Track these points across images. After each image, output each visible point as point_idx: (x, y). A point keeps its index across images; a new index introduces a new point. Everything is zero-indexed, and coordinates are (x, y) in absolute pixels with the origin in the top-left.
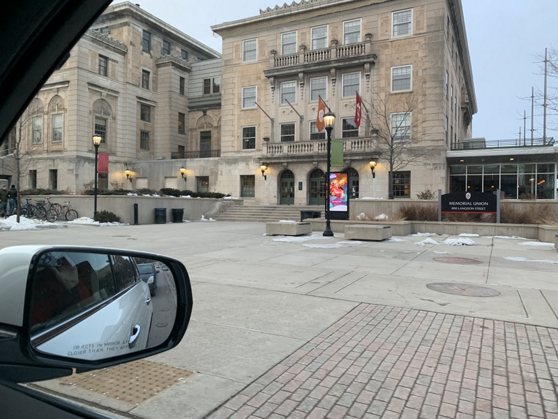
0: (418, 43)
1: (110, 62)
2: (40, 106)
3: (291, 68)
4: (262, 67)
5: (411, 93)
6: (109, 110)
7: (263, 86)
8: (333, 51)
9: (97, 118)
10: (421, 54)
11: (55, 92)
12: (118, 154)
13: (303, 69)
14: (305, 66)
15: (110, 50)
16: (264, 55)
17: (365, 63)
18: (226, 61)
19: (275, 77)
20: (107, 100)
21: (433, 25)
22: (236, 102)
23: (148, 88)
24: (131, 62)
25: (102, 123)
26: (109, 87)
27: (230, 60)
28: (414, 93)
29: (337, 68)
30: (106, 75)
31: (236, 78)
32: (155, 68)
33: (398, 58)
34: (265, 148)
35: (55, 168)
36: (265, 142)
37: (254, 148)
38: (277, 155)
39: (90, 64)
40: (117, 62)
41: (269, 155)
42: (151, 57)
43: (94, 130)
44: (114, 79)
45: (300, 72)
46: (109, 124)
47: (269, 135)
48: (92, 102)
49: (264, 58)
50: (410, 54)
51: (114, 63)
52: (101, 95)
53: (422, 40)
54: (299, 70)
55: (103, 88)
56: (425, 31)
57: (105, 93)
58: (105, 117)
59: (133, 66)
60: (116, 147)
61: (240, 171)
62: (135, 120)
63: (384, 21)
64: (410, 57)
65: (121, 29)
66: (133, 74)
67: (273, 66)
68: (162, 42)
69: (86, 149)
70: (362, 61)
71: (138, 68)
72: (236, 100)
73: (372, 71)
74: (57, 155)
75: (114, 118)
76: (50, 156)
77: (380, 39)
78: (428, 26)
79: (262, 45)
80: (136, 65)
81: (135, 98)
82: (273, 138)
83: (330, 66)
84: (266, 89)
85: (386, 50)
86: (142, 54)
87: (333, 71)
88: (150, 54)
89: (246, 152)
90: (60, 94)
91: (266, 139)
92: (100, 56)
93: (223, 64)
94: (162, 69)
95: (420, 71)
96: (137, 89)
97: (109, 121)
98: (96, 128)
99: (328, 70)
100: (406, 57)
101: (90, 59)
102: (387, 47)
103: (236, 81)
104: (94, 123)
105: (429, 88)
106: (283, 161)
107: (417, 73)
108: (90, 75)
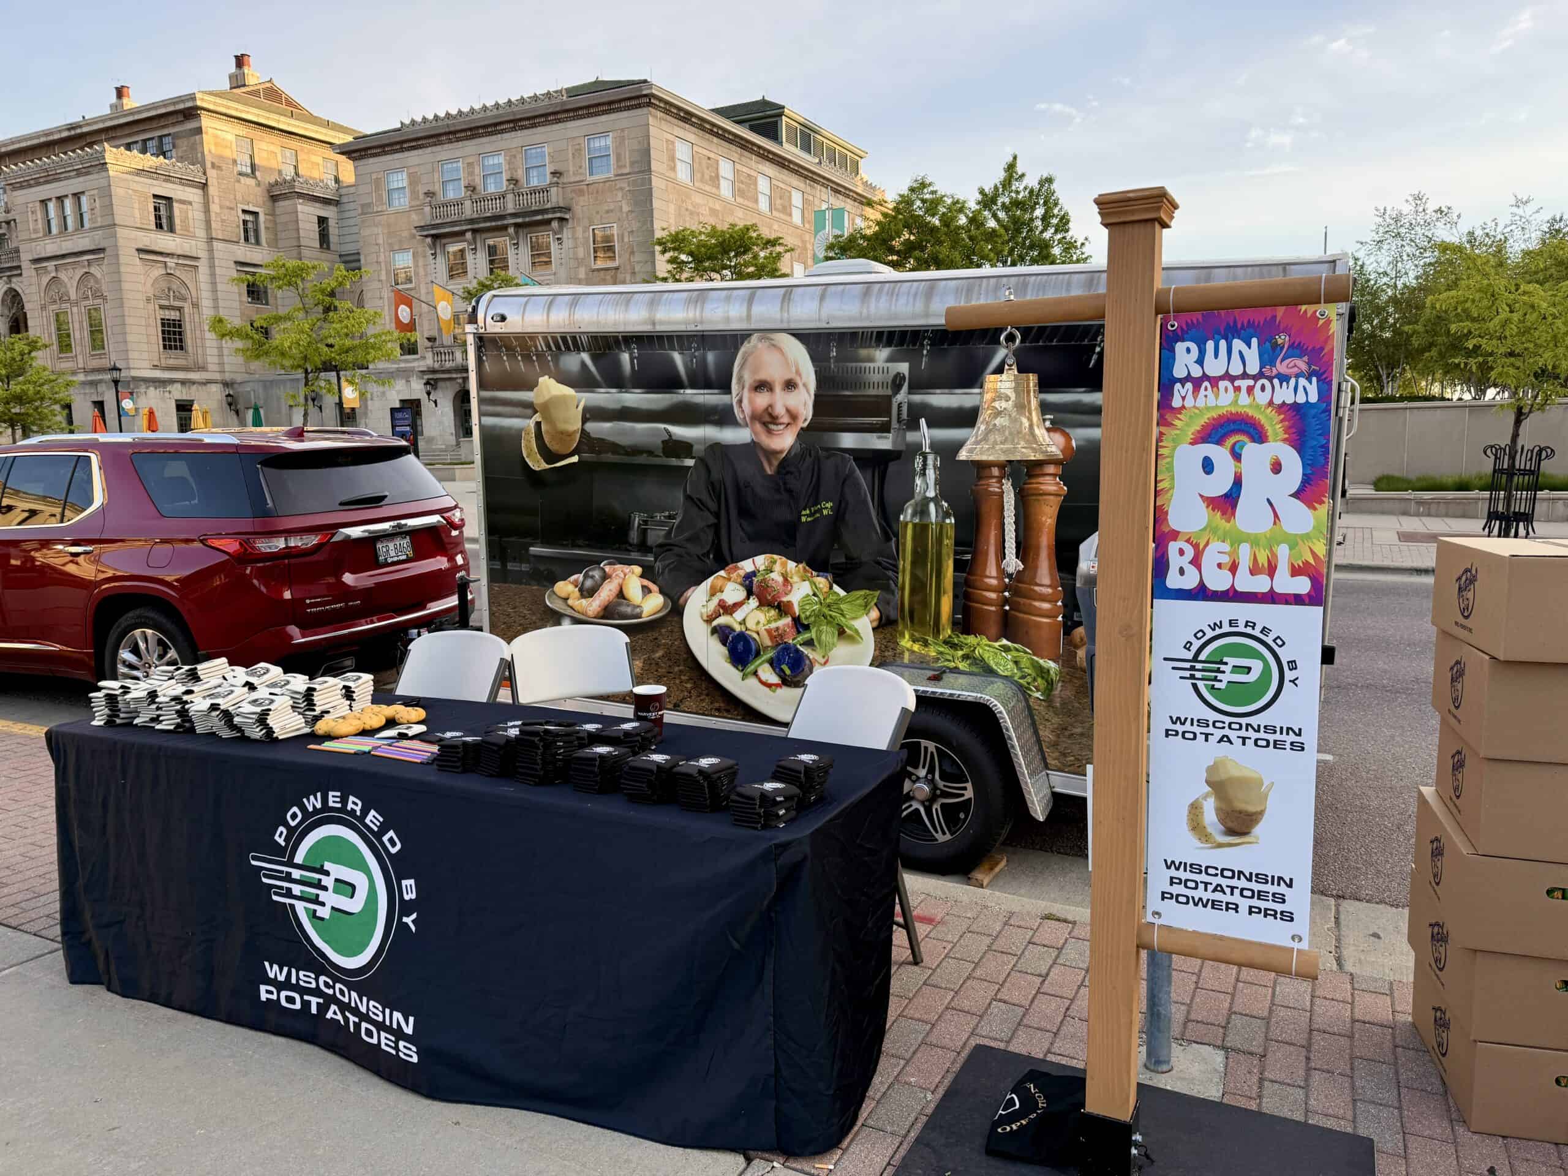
0: (622, 189)
1: (175, 204)
2: (63, 290)
3: (453, 223)
4: (416, 219)
5: (617, 269)
6: (183, 291)
7: (420, 250)
8: (510, 197)
9: (162, 307)
10: (626, 208)
11: (84, 267)
12: (211, 367)
13: (469, 227)
14: (472, 221)
15: (174, 183)
16: (417, 198)
17: (552, 219)
18: (363, 206)
19: (435, 237)
20: (178, 273)
21: (636, 162)
22: (383, 277)
23: (258, 242)
24: (217, 200)
25: (173, 315)
26: (179, 252)
27: (369, 205)
28: (621, 269)
29: (517, 226)
30: (172, 229)
31: (381, 236)
32: (269, 204)
33: (598, 213)
34: (429, 355)
35: (100, 399)
36: (429, 344)
37: (417, 353)
38: (448, 365)
39: (137, 215)
40: (190, 203)
41: (437, 366)
42: (259, 184)
43: (160, 329)
44: (189, 235)
45: (466, 231)
46: (187, 316)
47: (435, 333)
48: (150, 281)
49: (418, 203)
50: (612, 207)
51: (184, 207)
52: (166, 267)
53: (624, 185)
54: (464, 228)
55: (168, 255)
56: (627, 170)
57: (172, 262)
58: (177, 304)
59: (221, 207)
60: (204, 355)
61: (398, 392)
62: (236, 305)
63: (576, 150)
64: (612, 211)
65: (192, 138)
66: (223, 221)
67: (429, 218)
68: (278, 150)
69: (146, 364)
70: (546, 216)
71: (231, 209)
72: (384, 273)
73: (565, 230)
74: (100, 377)
75: (196, 305)
76: (89, 378)
77: (572, 180)
78: (632, 163)
79: (414, 180)
80: (228, 204)
81: (233, 265)
82: (441, 336)
83: (505, 222)
84: (425, 256)
85: (581, 198)
86: (239, 181)
87: (511, 230)
88: (255, 178)
89: (407, 361)
90: (92, 270)
91: (431, 339)
92: (155, 196)
93: (360, 211)
94: (281, 203)
95: (626, 234)
96: (235, 247)
97: (186, 310)
98: (163, 325)
99: (505, 228)
100: (608, 212)
101: (136, 205)
102: (581, 193)
103: (381, 241)
104: (159, 318)
105: (638, 262)
106: (454, 376)
107: (623, 236)
108: (141, 234)
